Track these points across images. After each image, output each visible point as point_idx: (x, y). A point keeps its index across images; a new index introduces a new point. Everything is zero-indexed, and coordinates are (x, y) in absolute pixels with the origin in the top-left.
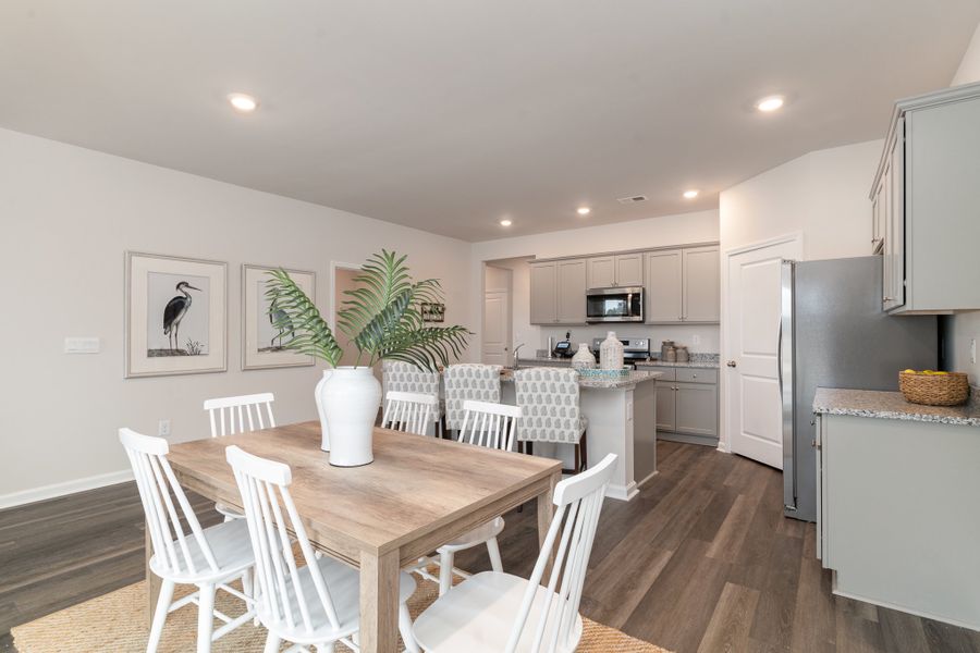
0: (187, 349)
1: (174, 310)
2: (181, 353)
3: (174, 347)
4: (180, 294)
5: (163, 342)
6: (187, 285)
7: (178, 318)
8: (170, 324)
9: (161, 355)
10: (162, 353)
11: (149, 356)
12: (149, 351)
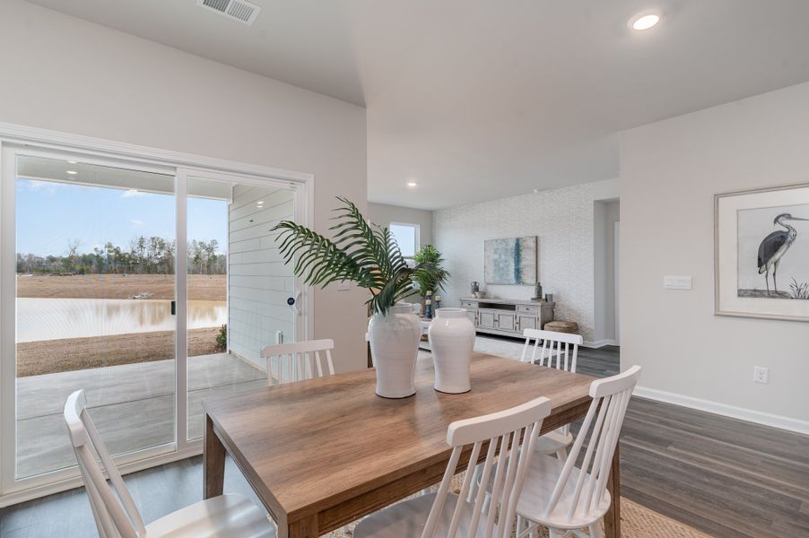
0: (789, 291)
1: (772, 246)
2: (782, 295)
3: (772, 288)
4: (778, 228)
5: (758, 282)
6: (789, 217)
7: (777, 256)
8: (766, 262)
9: (755, 296)
10: (755, 293)
11: (739, 295)
12: (739, 291)
